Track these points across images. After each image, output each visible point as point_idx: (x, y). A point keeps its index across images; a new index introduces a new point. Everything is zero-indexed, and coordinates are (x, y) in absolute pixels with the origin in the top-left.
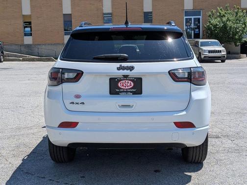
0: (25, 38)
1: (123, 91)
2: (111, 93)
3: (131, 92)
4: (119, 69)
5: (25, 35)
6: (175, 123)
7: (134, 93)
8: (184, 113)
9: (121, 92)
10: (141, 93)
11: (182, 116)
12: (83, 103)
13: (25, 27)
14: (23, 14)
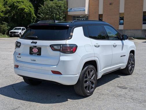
0: (120, 26)
1: (34, 53)
2: (30, 54)
3: (37, 54)
4: (32, 43)
5: (120, 24)
6: (52, 71)
7: (38, 55)
8: (56, 66)
9: (33, 54)
10: (40, 55)
11: (55, 68)
12: (20, 57)
13: (120, 20)
14: (120, 12)
